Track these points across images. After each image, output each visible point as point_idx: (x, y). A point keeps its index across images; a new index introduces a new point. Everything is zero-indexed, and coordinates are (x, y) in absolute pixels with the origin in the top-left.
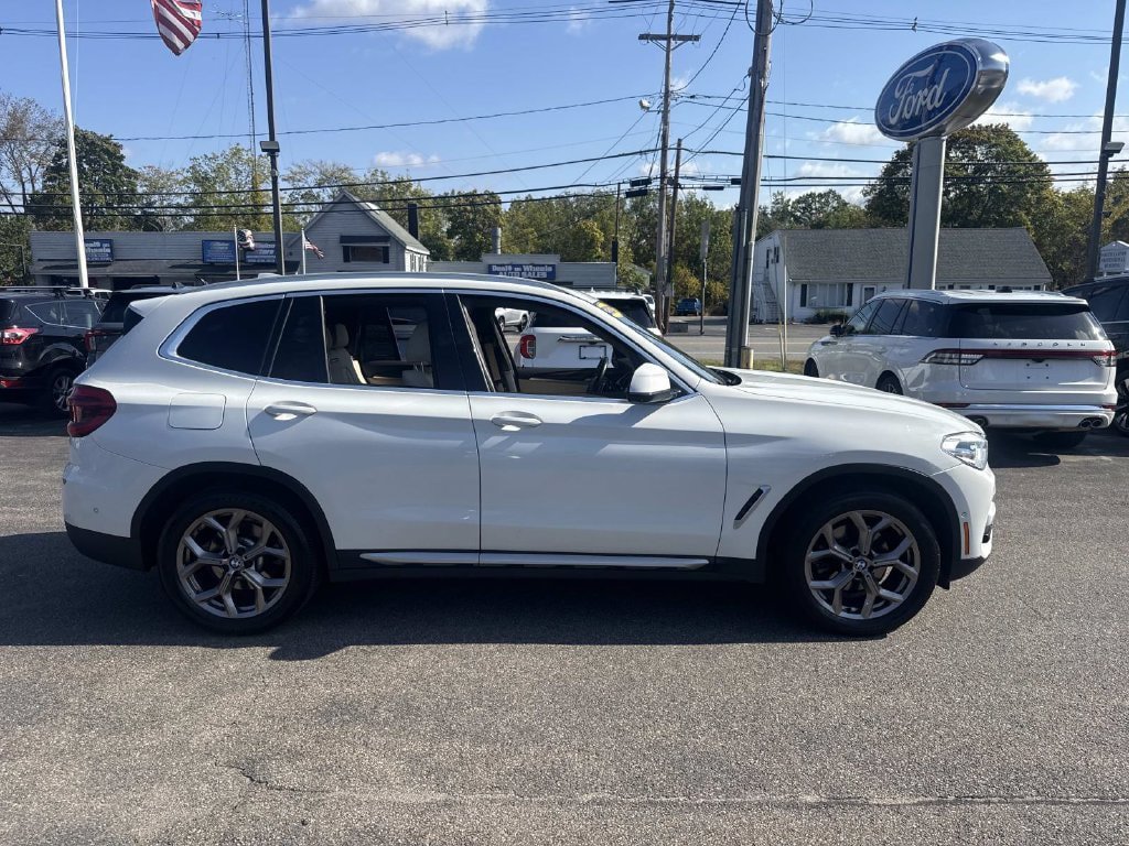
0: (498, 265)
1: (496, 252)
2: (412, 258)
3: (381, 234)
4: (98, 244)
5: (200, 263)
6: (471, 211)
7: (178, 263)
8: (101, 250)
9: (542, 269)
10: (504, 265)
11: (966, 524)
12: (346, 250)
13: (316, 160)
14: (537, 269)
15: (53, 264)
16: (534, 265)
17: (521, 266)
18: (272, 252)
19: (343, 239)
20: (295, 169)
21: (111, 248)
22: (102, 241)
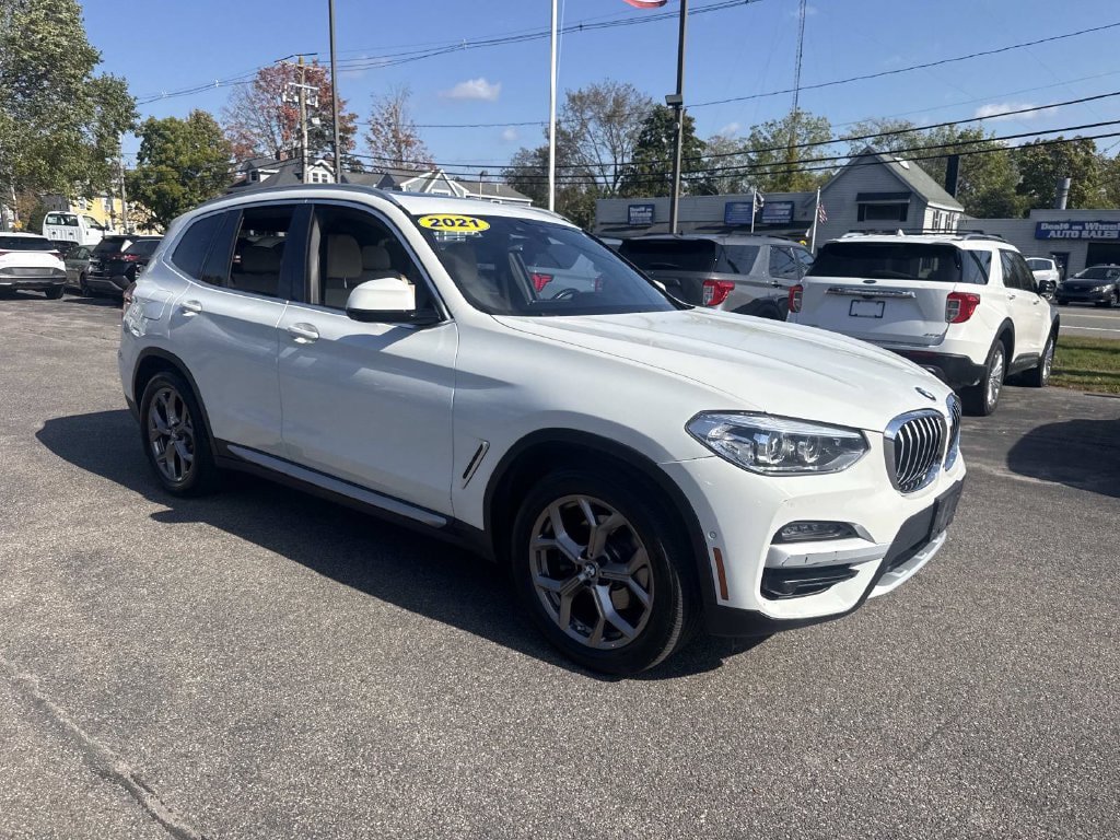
0: (1050, 223)
1: (1059, 207)
2: (936, 215)
3: (902, 190)
4: (643, 209)
5: (722, 224)
6: (1052, 162)
7: (702, 225)
8: (644, 215)
9: (1112, 227)
10: (1058, 223)
11: (717, 551)
12: (861, 208)
13: (878, 117)
14: (1104, 227)
15: (611, 226)
16: (1100, 222)
17: (1082, 224)
18: (787, 212)
19: (861, 196)
20: (855, 128)
21: (652, 212)
22: (647, 206)
